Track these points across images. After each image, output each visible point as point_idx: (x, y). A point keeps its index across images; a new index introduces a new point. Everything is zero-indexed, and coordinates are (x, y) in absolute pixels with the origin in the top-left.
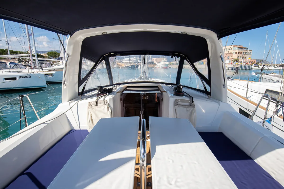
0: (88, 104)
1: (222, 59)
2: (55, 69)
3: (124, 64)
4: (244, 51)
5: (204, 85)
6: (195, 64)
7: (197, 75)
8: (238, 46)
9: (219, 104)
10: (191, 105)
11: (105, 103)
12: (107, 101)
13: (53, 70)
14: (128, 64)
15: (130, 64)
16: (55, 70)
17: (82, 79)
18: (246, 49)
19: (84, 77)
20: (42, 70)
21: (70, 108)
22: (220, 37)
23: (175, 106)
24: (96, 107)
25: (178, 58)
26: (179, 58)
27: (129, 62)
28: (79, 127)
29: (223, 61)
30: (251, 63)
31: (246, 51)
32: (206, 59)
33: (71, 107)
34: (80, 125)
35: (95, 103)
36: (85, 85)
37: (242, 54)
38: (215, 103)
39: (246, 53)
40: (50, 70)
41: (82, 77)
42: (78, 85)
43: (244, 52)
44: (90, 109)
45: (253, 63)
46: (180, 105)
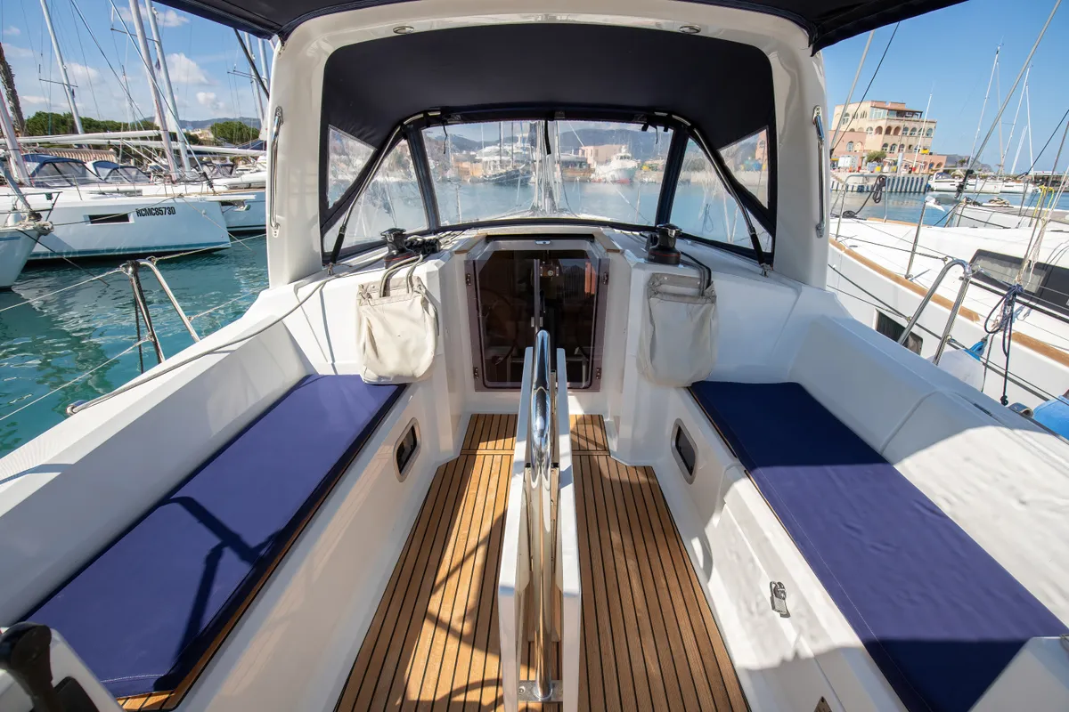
0: (357, 290)
1: (819, 132)
2: (250, 184)
3: (480, 165)
4: (907, 124)
5: (752, 229)
6: (723, 152)
7: (729, 192)
8: (889, 106)
9: (798, 293)
10: (702, 294)
11: (416, 288)
12: (419, 278)
13: (245, 186)
14: (495, 167)
15: (502, 167)
16: (249, 186)
17: (331, 206)
18: (915, 118)
19: (338, 199)
20: (212, 187)
21: (298, 303)
22: (818, 43)
23: (648, 299)
24: (385, 300)
25: (666, 130)
26: (671, 131)
27: (497, 158)
28: (333, 365)
29: (821, 139)
30: (928, 166)
31: (917, 125)
32: (765, 132)
33: (301, 301)
34: (333, 360)
35: (380, 287)
36: (343, 228)
37: (900, 133)
38: (784, 288)
39: (914, 129)
40: (234, 187)
41: (334, 198)
42: (321, 227)
43: (906, 129)
44: (364, 308)
45: (934, 168)
46: (665, 293)
